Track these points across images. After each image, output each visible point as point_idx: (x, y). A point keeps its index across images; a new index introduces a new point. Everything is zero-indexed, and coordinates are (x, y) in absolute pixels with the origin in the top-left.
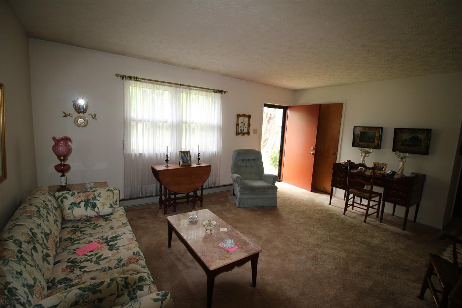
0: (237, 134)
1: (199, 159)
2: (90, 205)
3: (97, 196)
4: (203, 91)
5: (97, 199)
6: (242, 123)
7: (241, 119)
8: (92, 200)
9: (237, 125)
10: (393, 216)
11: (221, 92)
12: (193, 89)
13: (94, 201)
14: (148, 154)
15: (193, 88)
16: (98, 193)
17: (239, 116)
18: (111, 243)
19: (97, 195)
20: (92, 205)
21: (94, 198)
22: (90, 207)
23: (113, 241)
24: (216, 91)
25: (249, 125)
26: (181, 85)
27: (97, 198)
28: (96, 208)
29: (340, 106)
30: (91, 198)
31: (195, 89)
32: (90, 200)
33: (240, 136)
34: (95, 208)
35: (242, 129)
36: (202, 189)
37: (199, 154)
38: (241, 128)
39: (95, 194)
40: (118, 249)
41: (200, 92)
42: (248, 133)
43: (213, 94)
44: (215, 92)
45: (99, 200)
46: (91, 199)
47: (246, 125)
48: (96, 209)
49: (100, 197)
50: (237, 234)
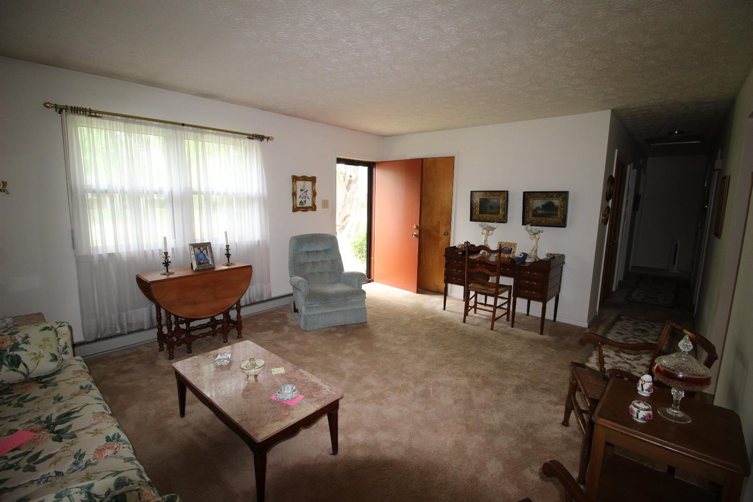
0: (295, 209)
1: (228, 255)
2: (7, 361)
3: (21, 342)
4: (227, 135)
5: (21, 348)
6: (302, 190)
7: (300, 184)
8: (11, 350)
9: (294, 194)
10: (528, 317)
11: (261, 138)
12: (208, 133)
13: (15, 353)
14: (127, 252)
15: (208, 130)
16: (23, 336)
17: (295, 179)
18: (58, 427)
19: (19, 340)
20: (11, 361)
21: (15, 347)
22: (6, 365)
23: (63, 422)
24: (252, 137)
25: (314, 194)
26: (183, 125)
27: (20, 346)
28: (21, 365)
29: (449, 161)
30: (8, 347)
31: (213, 133)
32: (5, 351)
33: (299, 213)
34: (18, 366)
35: (303, 201)
36: (238, 309)
37: (228, 246)
38: (301, 200)
39: (16, 340)
40: (75, 436)
41: (222, 138)
42: (313, 208)
43: (247, 141)
44: (249, 138)
45: (26, 350)
46: (8, 349)
47: (310, 194)
48: (21, 368)
49: (27, 343)
50: (302, 374)
